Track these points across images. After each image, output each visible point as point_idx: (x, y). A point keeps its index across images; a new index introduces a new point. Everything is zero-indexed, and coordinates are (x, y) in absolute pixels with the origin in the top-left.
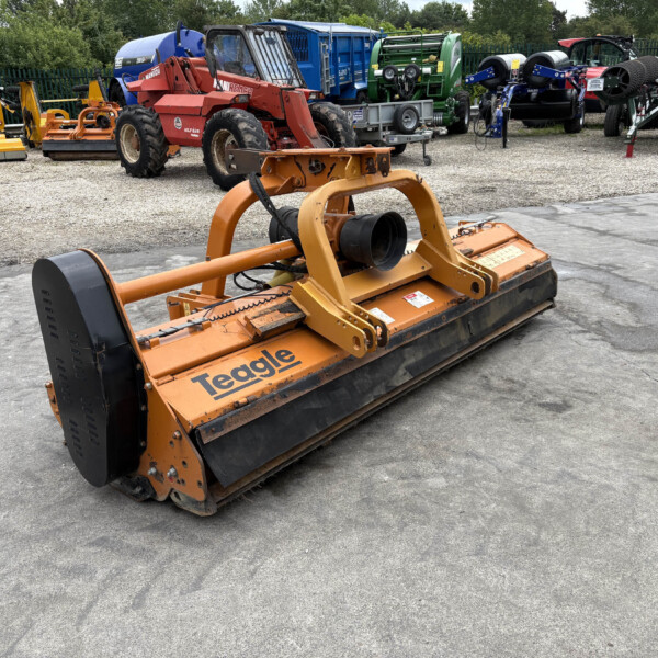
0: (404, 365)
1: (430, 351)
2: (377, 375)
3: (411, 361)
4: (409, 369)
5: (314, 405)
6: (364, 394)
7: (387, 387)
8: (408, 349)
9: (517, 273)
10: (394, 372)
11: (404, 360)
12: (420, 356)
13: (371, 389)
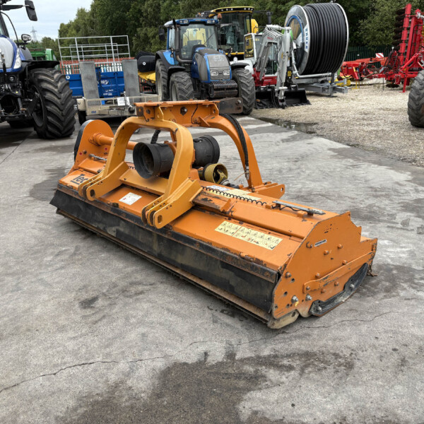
0: (117, 227)
1: (132, 235)
2: (104, 220)
3: (122, 229)
4: (118, 232)
5: (81, 207)
6: (96, 221)
7: (104, 228)
8: (123, 222)
9: (227, 249)
10: (112, 226)
11: (119, 225)
12: (127, 232)
13: (99, 222)
